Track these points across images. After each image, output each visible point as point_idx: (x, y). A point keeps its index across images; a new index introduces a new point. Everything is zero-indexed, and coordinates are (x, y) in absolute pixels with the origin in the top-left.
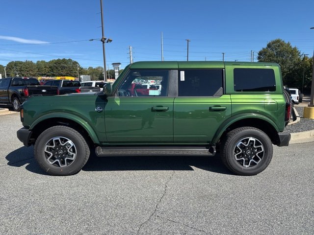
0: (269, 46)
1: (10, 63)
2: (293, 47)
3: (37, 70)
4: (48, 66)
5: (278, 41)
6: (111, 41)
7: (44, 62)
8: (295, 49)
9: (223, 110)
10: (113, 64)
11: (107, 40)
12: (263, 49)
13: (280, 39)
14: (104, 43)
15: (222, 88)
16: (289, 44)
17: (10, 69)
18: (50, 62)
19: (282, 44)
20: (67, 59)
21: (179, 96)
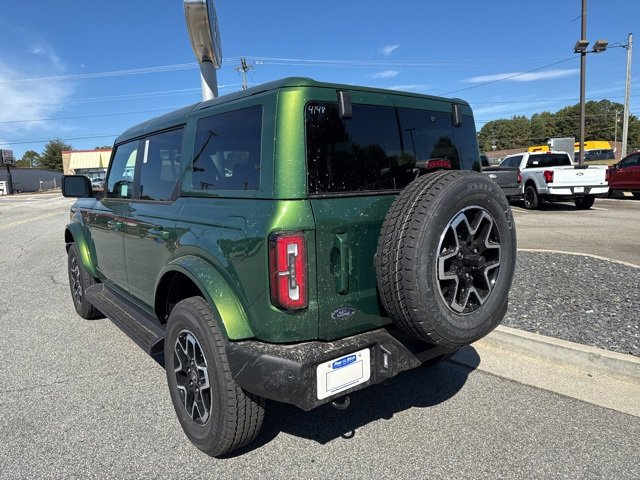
1: (486, 126)
3: (530, 133)
4: (553, 123)
7: (548, 114)
14: (583, 55)
15: (178, 178)
17: (486, 136)
18: (559, 114)
20: (598, 101)
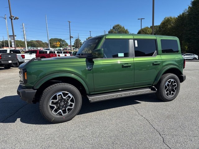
0: (114, 28)
2: (126, 29)
5: (118, 25)
6: (18, 18)
8: (127, 30)
9: (159, 64)
10: (9, 36)
11: (14, 18)
12: (111, 30)
13: (119, 24)
14: (12, 19)
15: (156, 51)
16: (123, 27)
19: (120, 27)
21: (135, 56)
